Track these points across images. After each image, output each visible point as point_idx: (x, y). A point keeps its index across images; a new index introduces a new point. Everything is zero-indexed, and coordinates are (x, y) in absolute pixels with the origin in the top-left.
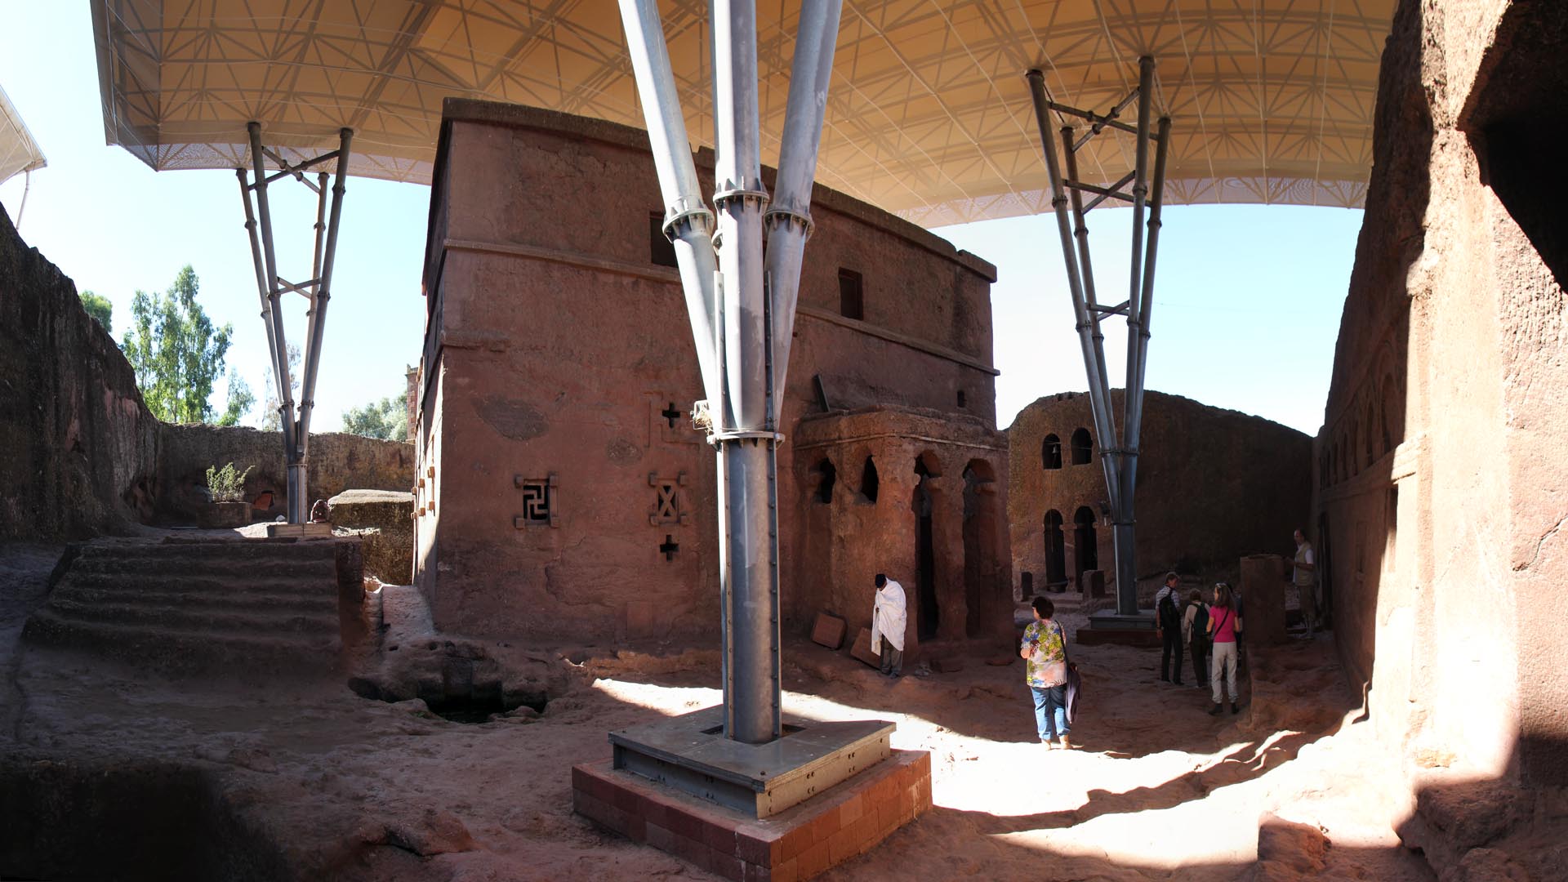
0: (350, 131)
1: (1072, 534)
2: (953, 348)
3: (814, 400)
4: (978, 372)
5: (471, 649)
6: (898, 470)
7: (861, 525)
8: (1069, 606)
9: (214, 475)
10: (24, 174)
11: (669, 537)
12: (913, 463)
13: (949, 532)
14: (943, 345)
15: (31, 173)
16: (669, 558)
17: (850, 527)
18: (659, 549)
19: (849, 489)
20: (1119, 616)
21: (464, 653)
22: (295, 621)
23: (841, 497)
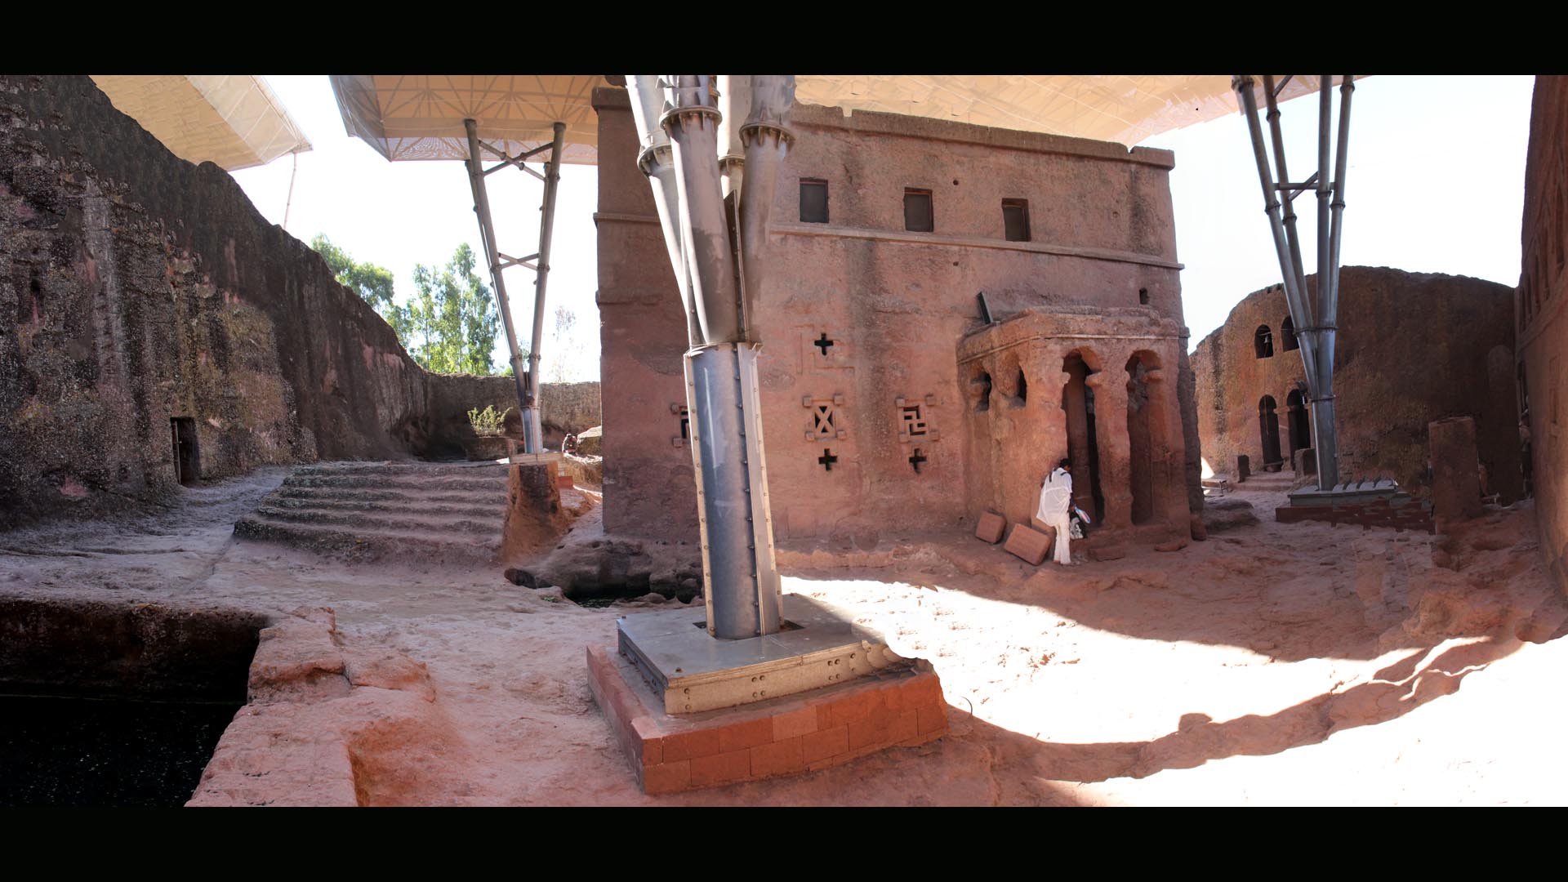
0: (564, 125)
1: (1285, 416)
2: (1133, 251)
3: (978, 316)
4: (1162, 269)
5: (627, 546)
6: (1044, 371)
7: (1015, 428)
8: (1282, 484)
9: (477, 415)
10: (292, 155)
11: (827, 451)
12: (1062, 362)
13: (1111, 425)
14: (1121, 249)
15: (298, 155)
16: (828, 468)
17: (1004, 431)
18: (818, 461)
19: (1004, 394)
20: (1320, 492)
21: (622, 549)
22: (462, 523)
23: (996, 403)
